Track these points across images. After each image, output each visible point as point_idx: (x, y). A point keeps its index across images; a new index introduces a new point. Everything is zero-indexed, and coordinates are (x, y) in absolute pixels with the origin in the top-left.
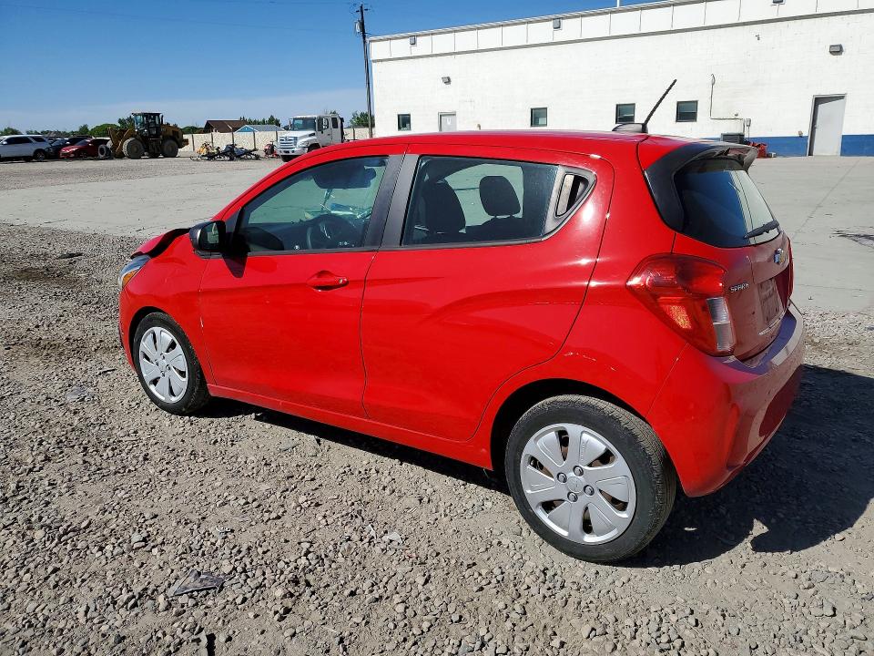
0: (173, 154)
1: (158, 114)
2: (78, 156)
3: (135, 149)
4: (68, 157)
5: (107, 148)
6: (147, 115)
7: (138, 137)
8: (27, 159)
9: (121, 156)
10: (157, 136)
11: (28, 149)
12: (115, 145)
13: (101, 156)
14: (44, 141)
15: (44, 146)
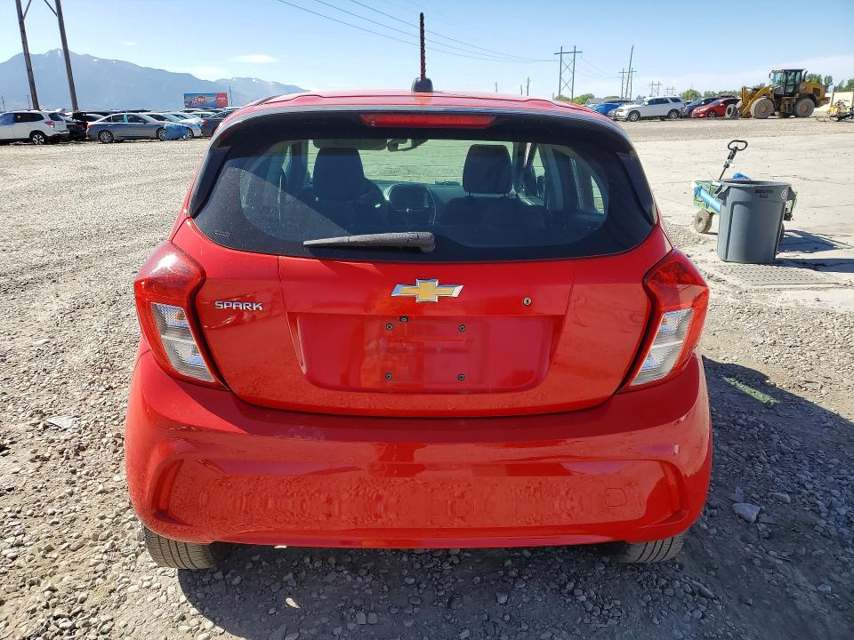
0: (807, 114)
1: (801, 71)
2: (707, 115)
3: (764, 109)
4: (698, 117)
5: (735, 108)
6: (786, 72)
7: (772, 96)
8: (663, 118)
9: (748, 116)
10: (792, 95)
11: (663, 110)
12: (744, 105)
13: (727, 116)
14: (680, 101)
15: (678, 106)
